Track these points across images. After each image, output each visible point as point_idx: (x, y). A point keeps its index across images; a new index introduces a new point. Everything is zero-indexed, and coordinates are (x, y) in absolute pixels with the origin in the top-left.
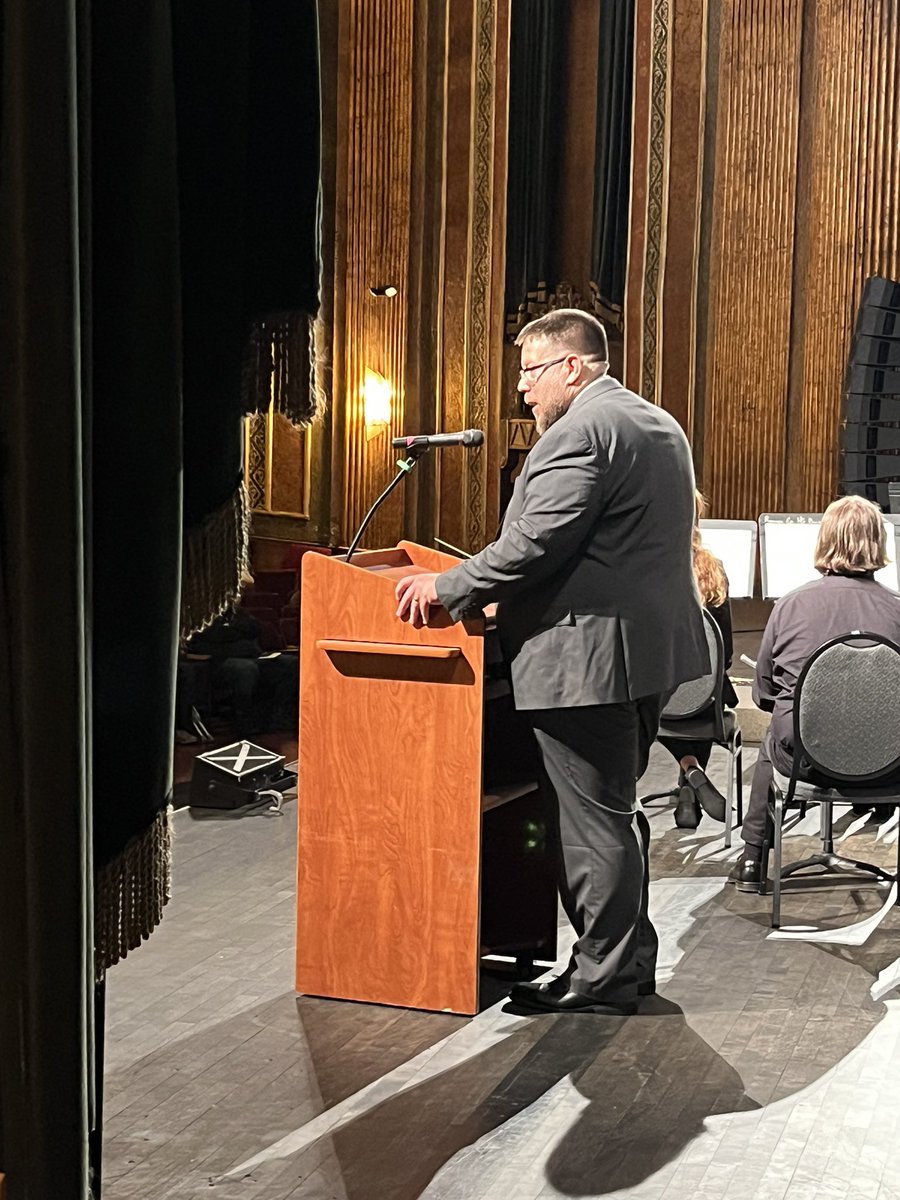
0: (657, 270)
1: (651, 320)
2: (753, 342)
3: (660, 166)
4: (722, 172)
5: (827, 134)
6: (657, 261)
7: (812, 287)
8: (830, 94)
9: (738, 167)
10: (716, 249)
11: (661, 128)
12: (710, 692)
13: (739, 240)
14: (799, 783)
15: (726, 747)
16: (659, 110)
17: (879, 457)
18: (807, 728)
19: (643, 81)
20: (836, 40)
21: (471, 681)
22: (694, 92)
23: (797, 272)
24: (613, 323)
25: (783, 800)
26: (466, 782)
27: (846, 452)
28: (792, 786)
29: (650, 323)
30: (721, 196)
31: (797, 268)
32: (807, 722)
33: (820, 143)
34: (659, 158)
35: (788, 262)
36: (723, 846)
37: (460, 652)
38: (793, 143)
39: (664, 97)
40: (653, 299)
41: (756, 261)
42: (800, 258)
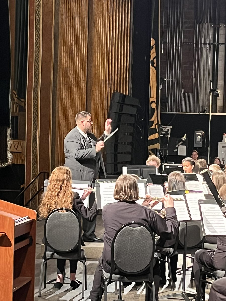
0: (38, 87)
1: (36, 105)
2: (73, 114)
3: (38, 51)
4: (61, 54)
5: (98, 41)
6: (38, 84)
7: (94, 94)
8: (99, 28)
9: (66, 52)
10: (59, 80)
11: (39, 37)
12: (77, 243)
13: (67, 77)
14: (113, 275)
15: (82, 262)
16: (38, 31)
17: (118, 155)
18: (116, 256)
19: (32, 21)
20: (101, 9)
21: (10, 245)
22: (51, 25)
23: (88, 89)
24: (22, 105)
25: (107, 282)
26: (7, 282)
27: (107, 153)
28: (111, 277)
29: (36, 106)
30: (60, 62)
31: (88, 88)
32: (116, 254)
33: (95, 45)
34: (38, 48)
35: (85, 86)
36: (82, 298)
37: (5, 234)
38: (86, 44)
39: (40, 26)
40: (36, 97)
41: (74, 85)
42: (89, 85)
